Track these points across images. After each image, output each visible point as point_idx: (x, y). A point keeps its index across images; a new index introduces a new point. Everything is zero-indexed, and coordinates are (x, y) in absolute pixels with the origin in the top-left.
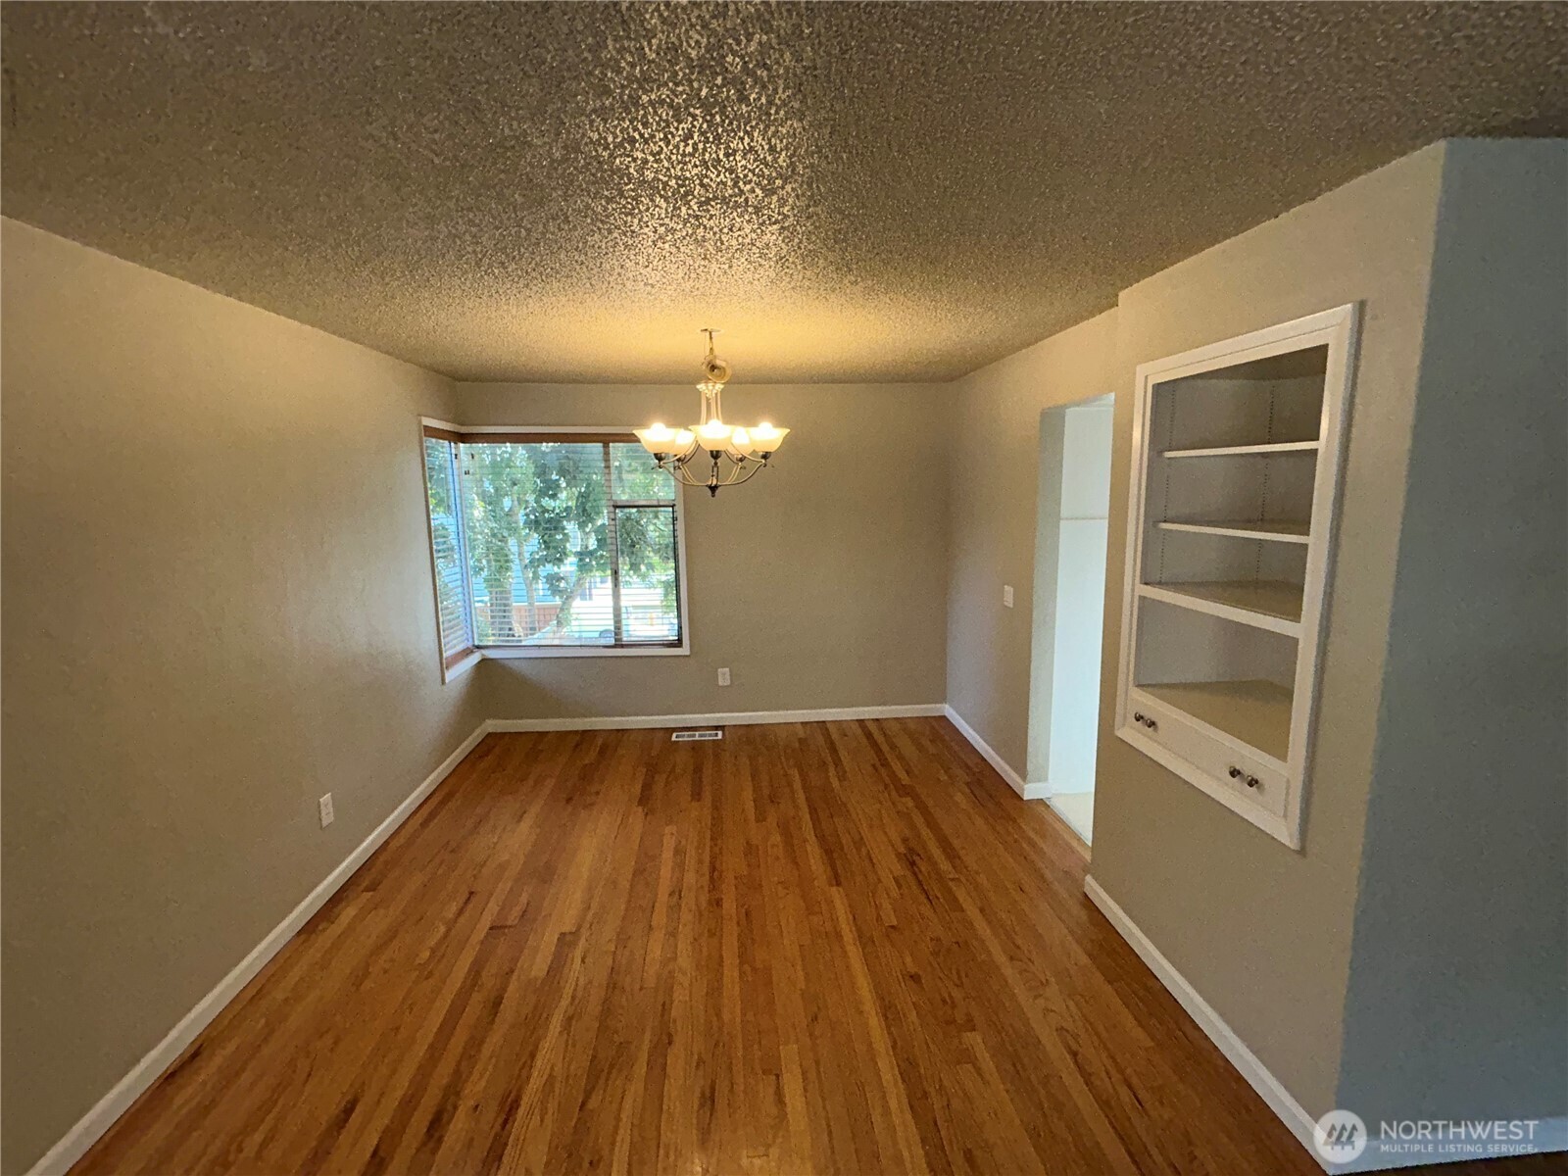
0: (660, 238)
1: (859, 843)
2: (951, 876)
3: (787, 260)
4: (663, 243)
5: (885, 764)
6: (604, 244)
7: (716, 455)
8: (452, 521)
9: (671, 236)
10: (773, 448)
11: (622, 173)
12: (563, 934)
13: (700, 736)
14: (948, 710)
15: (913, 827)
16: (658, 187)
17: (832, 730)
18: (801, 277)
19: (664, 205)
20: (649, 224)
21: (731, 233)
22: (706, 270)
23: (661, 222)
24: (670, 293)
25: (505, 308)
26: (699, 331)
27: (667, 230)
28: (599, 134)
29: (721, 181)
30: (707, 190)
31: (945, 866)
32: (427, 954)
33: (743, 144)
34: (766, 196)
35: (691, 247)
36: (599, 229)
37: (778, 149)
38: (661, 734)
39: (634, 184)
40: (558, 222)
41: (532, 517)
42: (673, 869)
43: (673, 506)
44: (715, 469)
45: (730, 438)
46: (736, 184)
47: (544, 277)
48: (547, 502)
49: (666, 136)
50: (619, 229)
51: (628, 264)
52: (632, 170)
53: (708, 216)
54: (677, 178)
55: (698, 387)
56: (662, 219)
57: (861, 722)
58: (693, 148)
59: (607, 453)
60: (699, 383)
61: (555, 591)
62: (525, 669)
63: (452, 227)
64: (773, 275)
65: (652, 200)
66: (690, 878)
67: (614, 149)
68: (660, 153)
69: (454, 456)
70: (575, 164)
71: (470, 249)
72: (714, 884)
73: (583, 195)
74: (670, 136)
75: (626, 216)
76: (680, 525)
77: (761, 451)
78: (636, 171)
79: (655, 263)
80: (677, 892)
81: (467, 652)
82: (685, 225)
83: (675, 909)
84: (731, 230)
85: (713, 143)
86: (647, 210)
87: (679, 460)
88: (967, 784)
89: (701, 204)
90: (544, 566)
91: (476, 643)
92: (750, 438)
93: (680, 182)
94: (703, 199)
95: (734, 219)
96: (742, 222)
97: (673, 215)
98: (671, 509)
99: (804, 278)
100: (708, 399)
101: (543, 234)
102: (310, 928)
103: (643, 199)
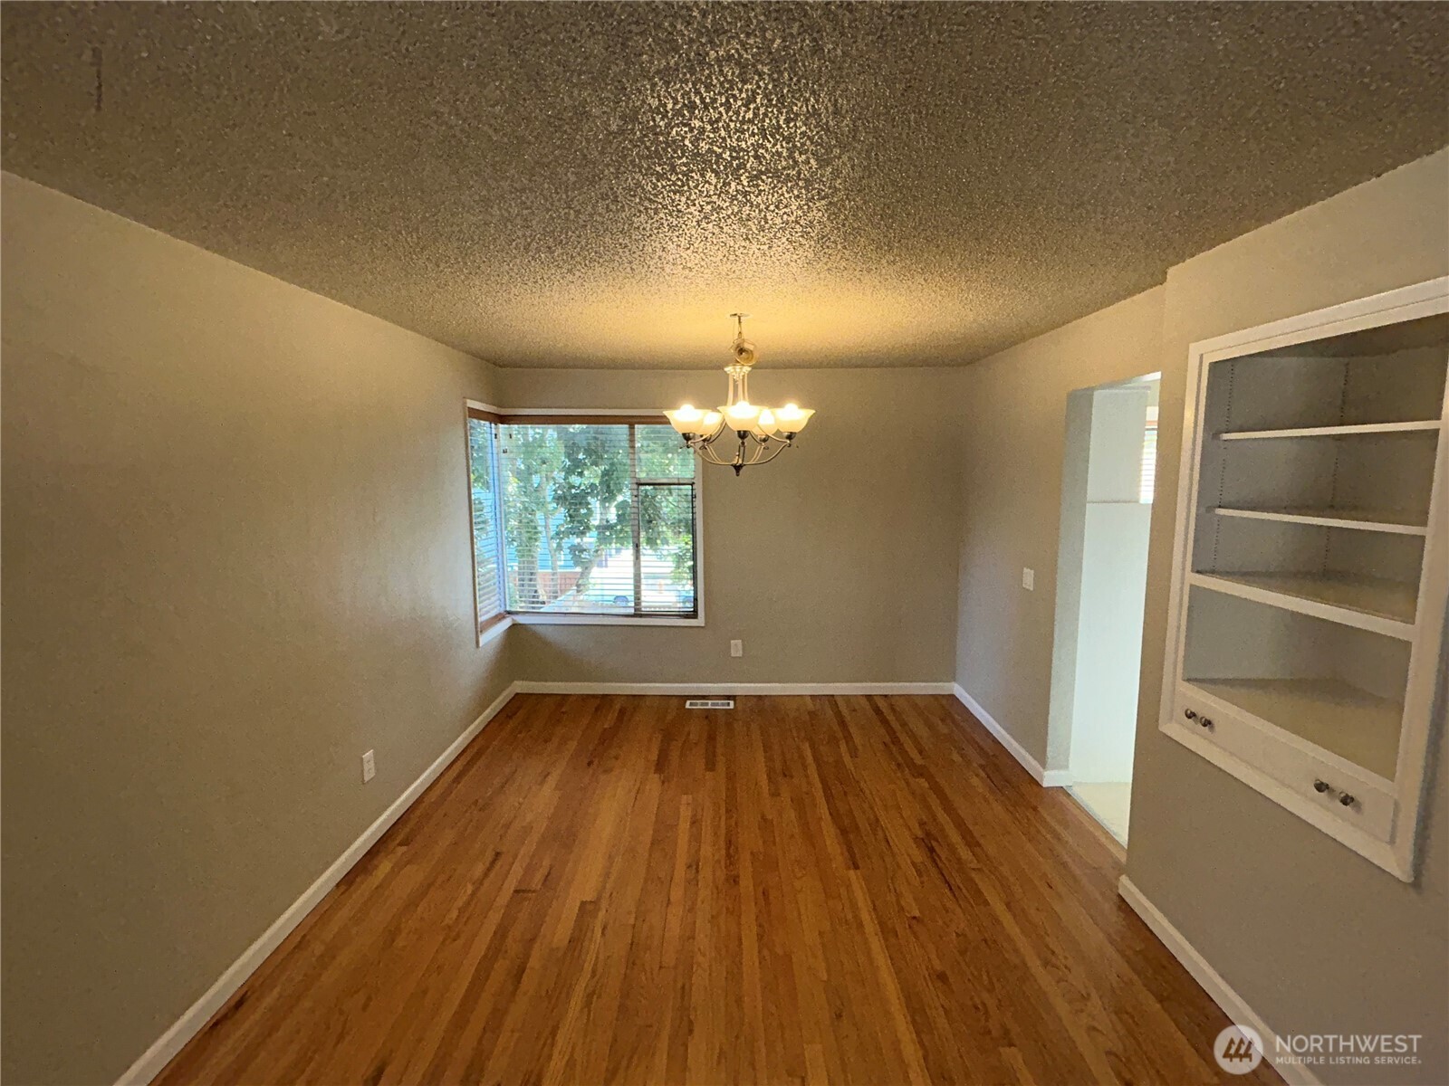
0: (706, 218)
1: (875, 823)
2: (972, 866)
3: (829, 239)
4: (707, 223)
5: (896, 741)
6: (648, 225)
7: (743, 435)
8: (490, 495)
9: (716, 215)
10: (797, 429)
11: (677, 145)
12: (583, 904)
13: (713, 704)
14: (957, 690)
15: (928, 808)
16: (710, 161)
17: (841, 704)
18: (839, 257)
19: (714, 181)
20: (697, 202)
21: (777, 211)
22: (745, 251)
23: (709, 200)
24: (706, 276)
25: (548, 294)
26: (728, 316)
27: (713, 209)
28: (660, 100)
29: (777, 152)
30: (761, 163)
31: (965, 853)
32: (454, 914)
33: (807, 106)
34: (819, 168)
35: (734, 226)
36: (646, 209)
37: (844, 112)
38: (674, 702)
39: (687, 158)
40: (607, 202)
41: (559, 492)
42: (690, 841)
43: (692, 484)
44: (742, 448)
45: (757, 418)
46: (791, 156)
47: (587, 262)
48: (575, 480)
49: (727, 100)
50: (667, 208)
51: (671, 247)
52: (687, 142)
53: (757, 192)
54: (732, 149)
55: (726, 369)
56: (710, 196)
57: (869, 697)
58: (754, 113)
59: (632, 434)
60: (727, 365)
61: (577, 561)
62: (551, 635)
63: (506, 210)
64: (811, 255)
65: (703, 176)
66: (706, 850)
67: (673, 118)
68: (717, 121)
69: (494, 436)
70: (631, 137)
71: (520, 234)
72: (731, 859)
73: (635, 172)
74: (731, 100)
75: (675, 194)
76: (699, 503)
77: (786, 430)
78: (691, 142)
79: (696, 245)
80: (694, 866)
81: (499, 618)
82: (731, 202)
83: (692, 882)
84: (777, 207)
85: (776, 106)
86: (696, 187)
87: (704, 440)
88: (981, 766)
89: (751, 178)
90: (569, 538)
91: (508, 609)
92: (776, 420)
93: (734, 154)
94: (755, 173)
95: (783, 195)
96: (790, 197)
97: (721, 192)
98: (690, 487)
99: (842, 257)
100: (735, 381)
101: (591, 215)
102: (349, 880)
103: (693, 174)
